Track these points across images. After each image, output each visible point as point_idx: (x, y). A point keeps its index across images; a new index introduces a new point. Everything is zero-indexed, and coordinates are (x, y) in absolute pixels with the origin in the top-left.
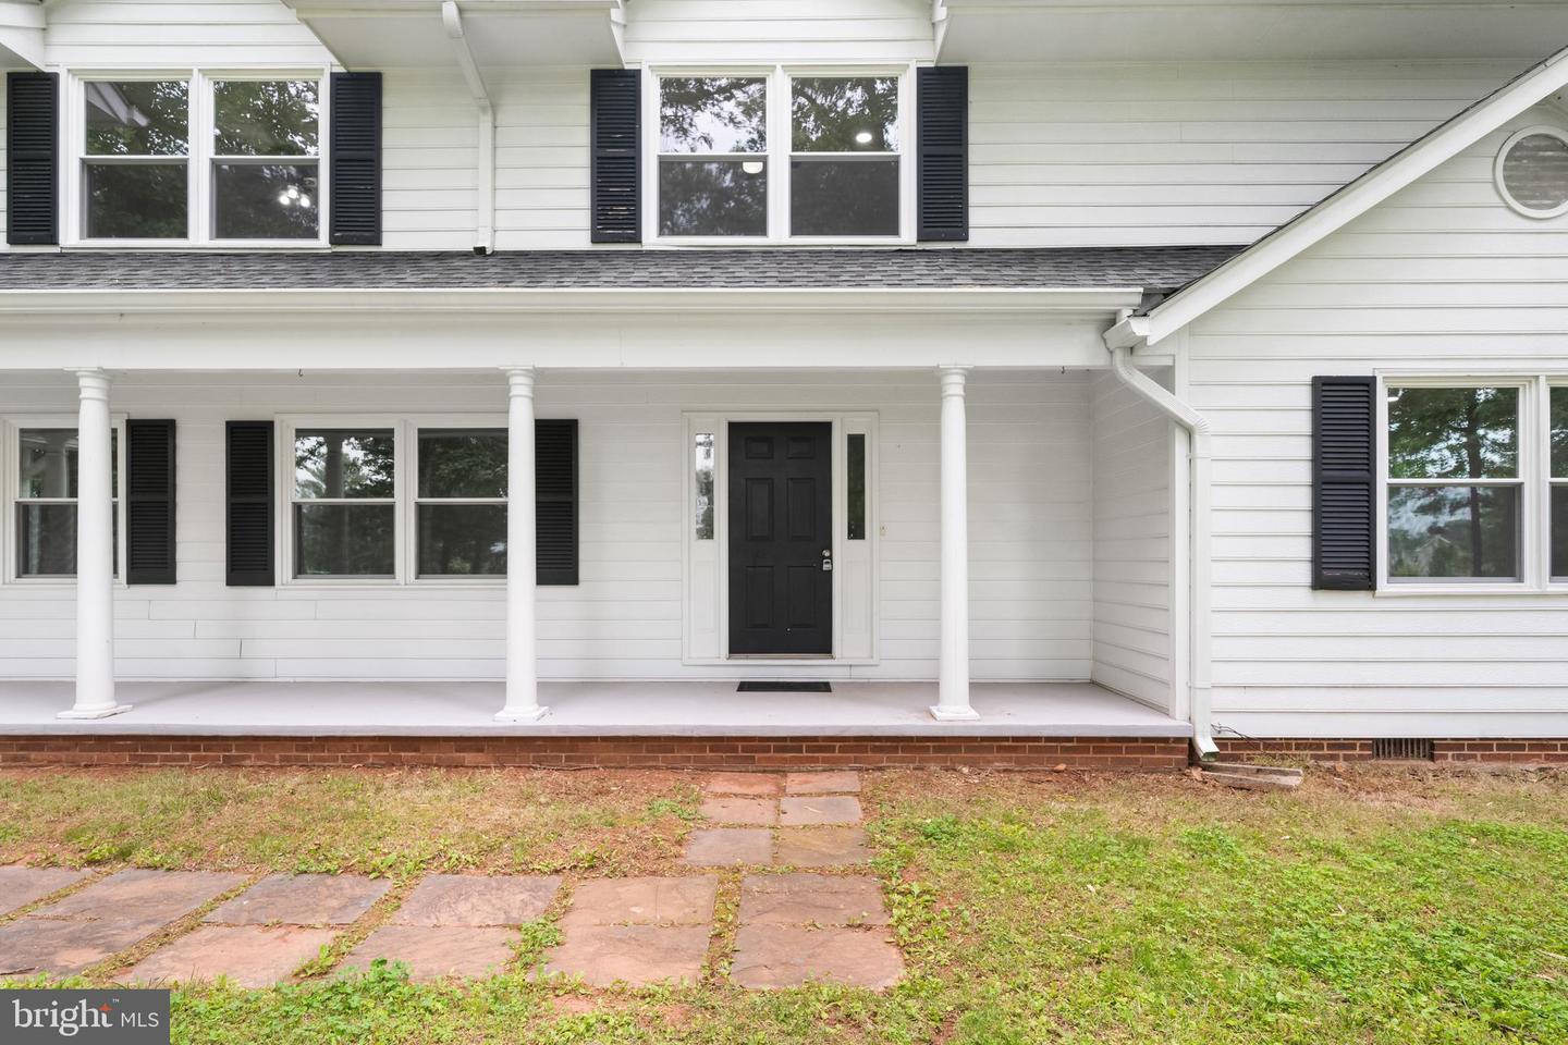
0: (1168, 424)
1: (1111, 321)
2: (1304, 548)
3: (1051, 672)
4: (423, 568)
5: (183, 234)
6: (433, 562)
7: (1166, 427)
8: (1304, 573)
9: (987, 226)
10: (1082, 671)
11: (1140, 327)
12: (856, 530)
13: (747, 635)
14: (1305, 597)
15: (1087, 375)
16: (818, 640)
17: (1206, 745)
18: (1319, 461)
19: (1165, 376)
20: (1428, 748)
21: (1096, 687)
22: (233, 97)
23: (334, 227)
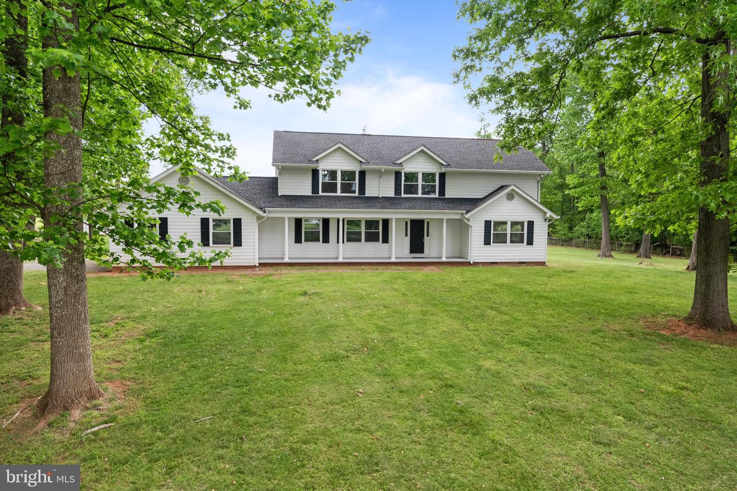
0: (469, 225)
1: (463, 214)
2: (483, 240)
3: (454, 256)
4: (366, 241)
5: (336, 192)
6: (367, 240)
7: (468, 226)
8: (483, 243)
9: (449, 194)
10: (458, 256)
11: (466, 216)
12: (428, 236)
13: (412, 251)
14: (483, 246)
15: (460, 219)
16: (422, 252)
17: (472, 263)
18: (485, 230)
19: (468, 220)
20: (496, 263)
21: (460, 257)
22: (344, 173)
23: (359, 193)
